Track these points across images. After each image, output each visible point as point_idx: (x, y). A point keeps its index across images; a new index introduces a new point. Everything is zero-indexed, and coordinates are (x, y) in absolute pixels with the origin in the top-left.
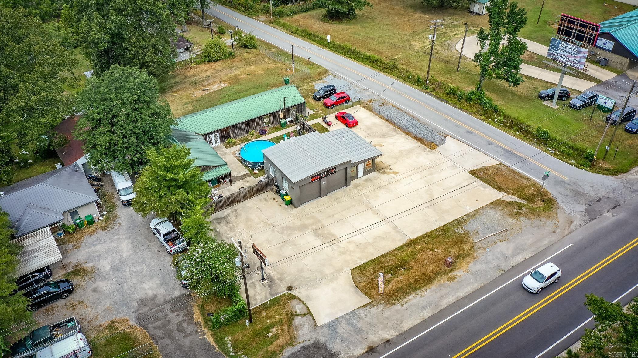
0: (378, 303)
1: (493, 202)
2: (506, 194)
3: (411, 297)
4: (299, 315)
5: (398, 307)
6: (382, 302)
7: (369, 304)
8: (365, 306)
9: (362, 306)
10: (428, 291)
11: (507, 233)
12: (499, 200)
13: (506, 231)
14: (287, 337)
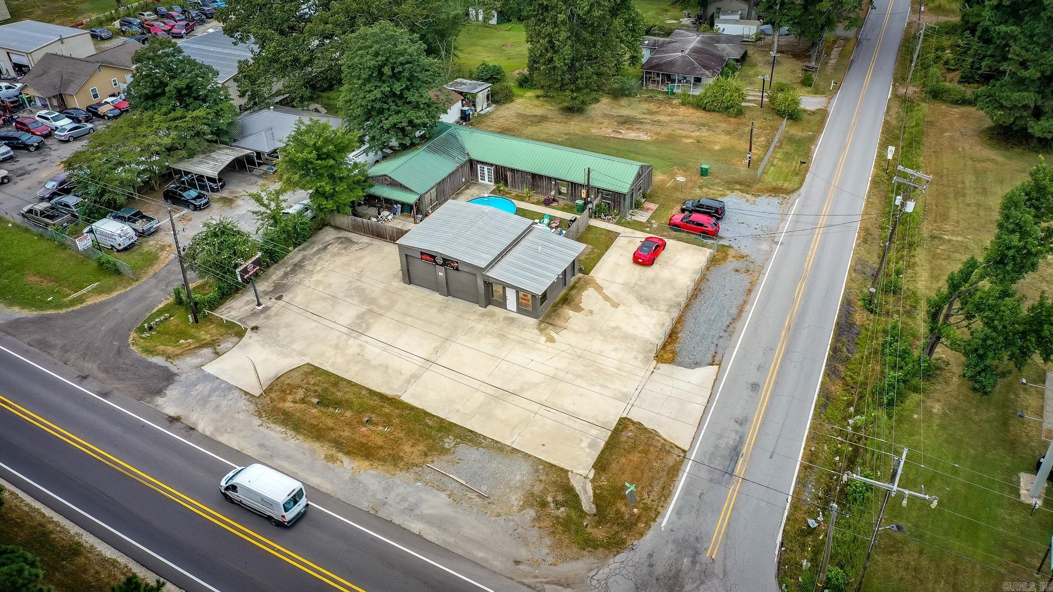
0: (257, 404)
1: (552, 466)
2: (591, 476)
3: (279, 428)
4: (215, 349)
5: (256, 421)
6: (260, 406)
7: (252, 396)
8: (246, 393)
9: (245, 392)
10: (297, 441)
11: (477, 499)
12: (567, 471)
13: (480, 496)
14: (178, 352)
